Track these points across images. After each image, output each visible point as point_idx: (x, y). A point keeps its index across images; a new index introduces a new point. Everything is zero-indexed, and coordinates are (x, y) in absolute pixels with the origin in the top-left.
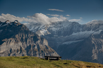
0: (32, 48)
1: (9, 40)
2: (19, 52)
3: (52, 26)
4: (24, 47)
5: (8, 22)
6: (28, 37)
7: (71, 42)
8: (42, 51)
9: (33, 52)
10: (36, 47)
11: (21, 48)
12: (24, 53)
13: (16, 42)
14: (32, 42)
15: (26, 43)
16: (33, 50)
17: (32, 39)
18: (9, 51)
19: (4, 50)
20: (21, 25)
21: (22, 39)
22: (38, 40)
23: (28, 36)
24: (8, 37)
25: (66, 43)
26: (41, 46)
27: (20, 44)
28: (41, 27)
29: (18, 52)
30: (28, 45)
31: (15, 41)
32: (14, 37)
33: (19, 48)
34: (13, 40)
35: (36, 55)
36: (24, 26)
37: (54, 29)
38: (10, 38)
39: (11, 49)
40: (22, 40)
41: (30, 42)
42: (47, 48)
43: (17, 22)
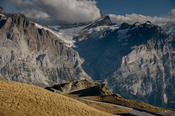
0: (170, 58)
1: (139, 47)
2: (153, 63)
4: (159, 57)
5: (137, 24)
6: (165, 43)
9: (172, 63)
11: (155, 57)
12: (159, 64)
13: (149, 49)
14: (170, 49)
15: (162, 51)
16: (172, 60)
17: (171, 45)
18: (140, 61)
19: (134, 60)
21: (156, 45)
23: (164, 41)
27: (154, 52)
29: (151, 62)
30: (165, 53)
31: (147, 48)
32: (146, 44)
33: (153, 57)
34: (144, 47)
36: (158, 29)
38: (140, 44)
39: (142, 59)
40: (156, 47)
41: (167, 49)
43: (149, 23)
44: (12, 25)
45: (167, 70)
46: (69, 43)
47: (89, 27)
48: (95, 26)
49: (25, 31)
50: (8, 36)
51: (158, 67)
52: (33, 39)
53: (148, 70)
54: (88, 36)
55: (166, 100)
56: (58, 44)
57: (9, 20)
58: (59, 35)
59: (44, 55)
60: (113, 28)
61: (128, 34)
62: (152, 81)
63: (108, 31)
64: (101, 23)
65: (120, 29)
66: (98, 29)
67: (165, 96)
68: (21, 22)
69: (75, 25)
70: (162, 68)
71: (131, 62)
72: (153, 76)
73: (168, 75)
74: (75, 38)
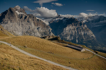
0: (79, 29)
3: (89, 18)
4: (76, 28)
5: (69, 18)
7: (98, 26)
8: (84, 30)
10: (81, 28)
11: (74, 28)
13: (73, 26)
17: (79, 24)
20: (75, 19)
22: (82, 25)
23: (77, 23)
24: (69, 24)
25: (96, 26)
26: (83, 27)
27: (74, 27)
28: (84, 19)
29: (73, 30)
32: (72, 24)
34: (71, 25)
35: (81, 31)
37: (90, 20)
39: (70, 29)
40: (75, 25)
41: (78, 26)
42: (86, 28)
43: (73, 18)
44: (29, 18)
45: (78, 32)
46: (47, 24)
47: (54, 19)
48: (56, 18)
49: (33, 20)
50: (28, 22)
51: (75, 31)
52: (36, 22)
53: (72, 32)
54: (53, 21)
55: (77, 42)
56: (44, 24)
57: (28, 16)
58: (44, 21)
59: (39, 28)
60: (61, 19)
61: (66, 21)
62: (73, 36)
63: (60, 20)
64: (57, 17)
65: (63, 19)
66: (56, 19)
67: (77, 40)
68: (32, 17)
69: (49, 18)
70: (77, 32)
71: (67, 30)
72: (73, 34)
73: (78, 34)
74: (49, 22)
